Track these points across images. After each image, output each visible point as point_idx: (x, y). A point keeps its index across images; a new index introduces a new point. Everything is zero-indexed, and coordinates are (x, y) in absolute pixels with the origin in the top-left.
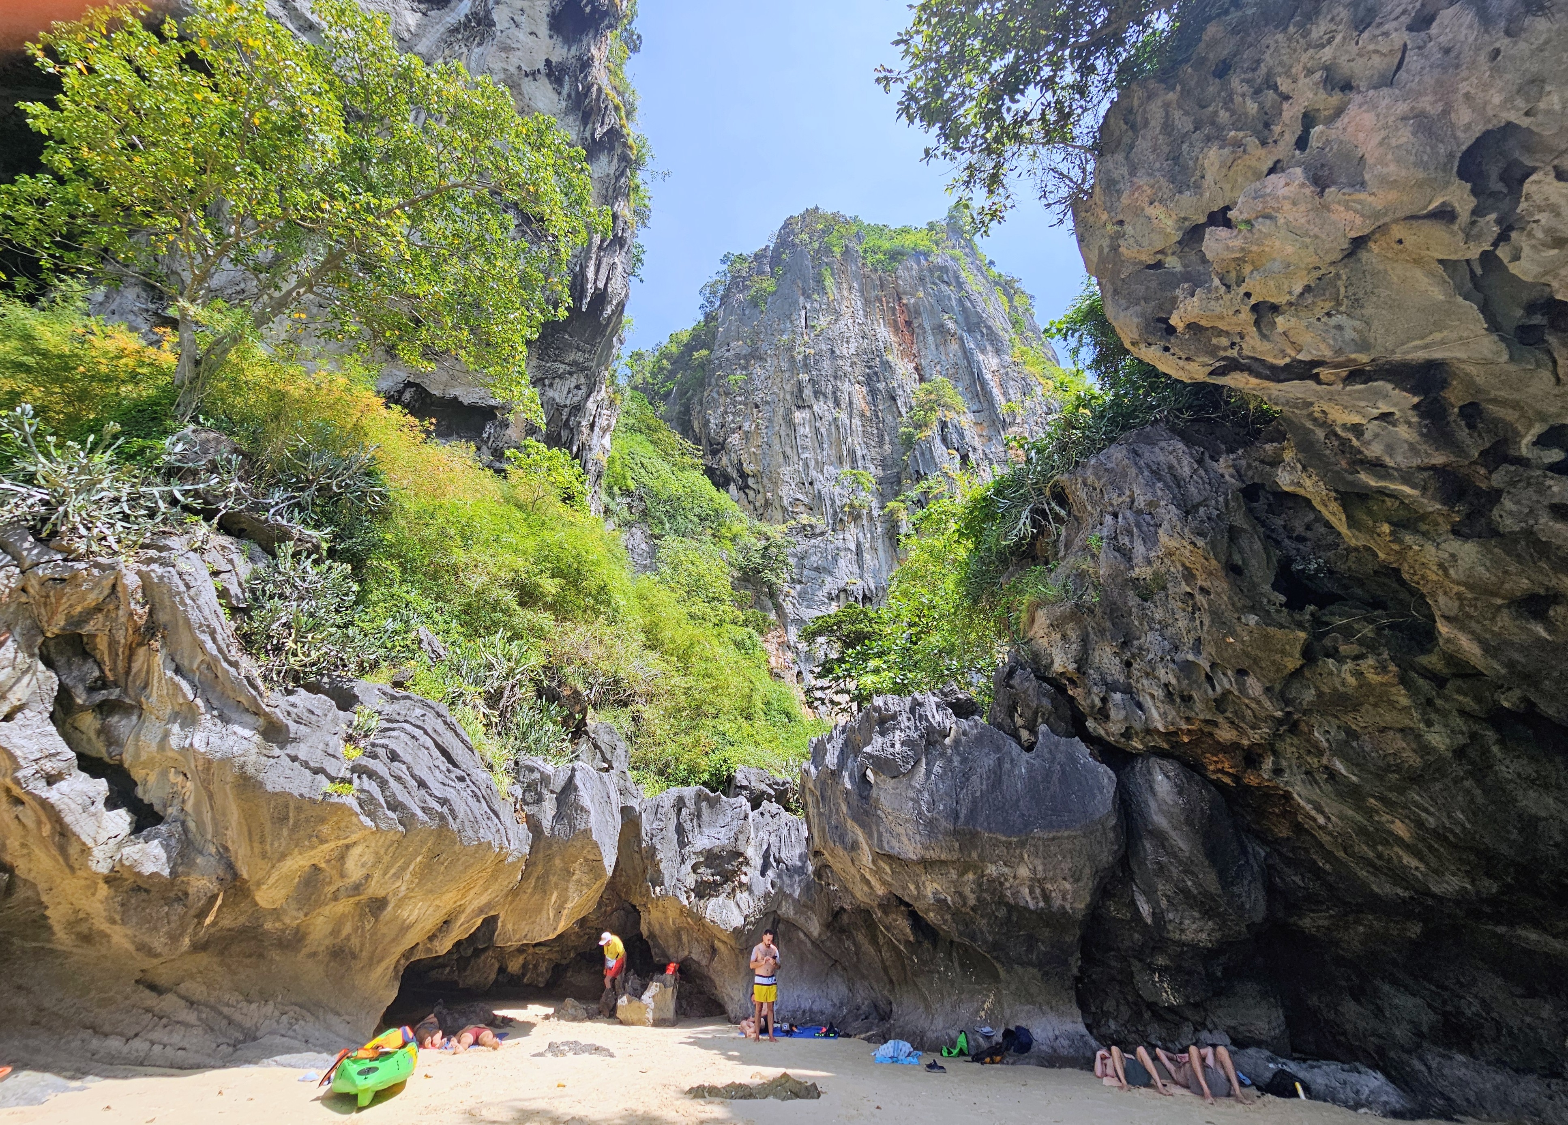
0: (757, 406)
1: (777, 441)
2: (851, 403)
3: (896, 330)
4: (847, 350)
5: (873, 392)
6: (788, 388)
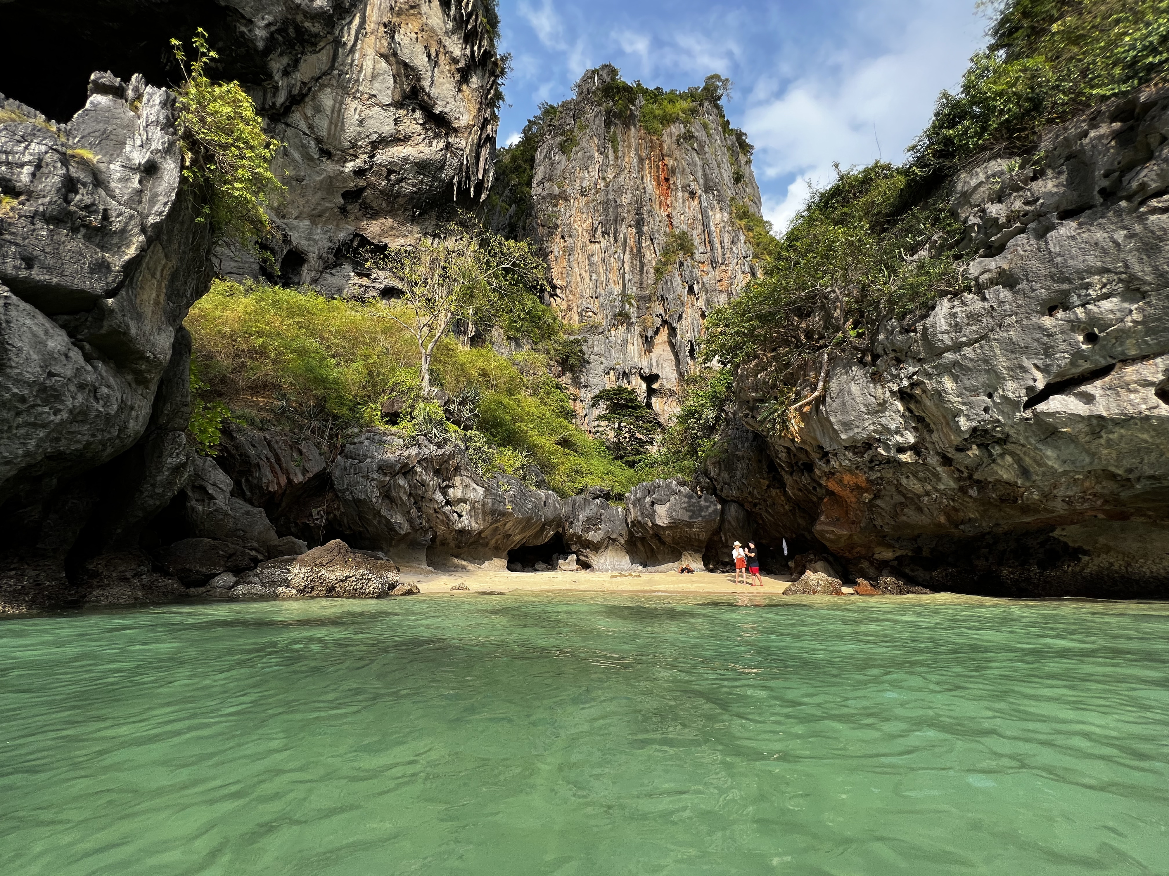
0: (563, 237)
1: (576, 265)
2: (625, 241)
3: (659, 184)
4: (626, 199)
5: (640, 233)
6: (585, 226)
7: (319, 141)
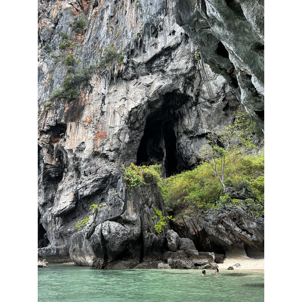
7: (208, 100)
